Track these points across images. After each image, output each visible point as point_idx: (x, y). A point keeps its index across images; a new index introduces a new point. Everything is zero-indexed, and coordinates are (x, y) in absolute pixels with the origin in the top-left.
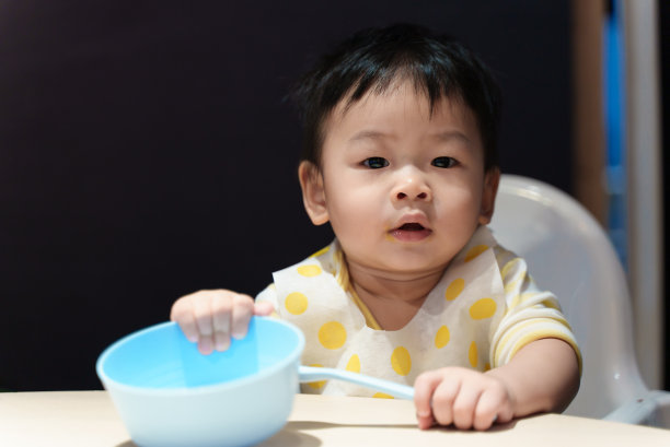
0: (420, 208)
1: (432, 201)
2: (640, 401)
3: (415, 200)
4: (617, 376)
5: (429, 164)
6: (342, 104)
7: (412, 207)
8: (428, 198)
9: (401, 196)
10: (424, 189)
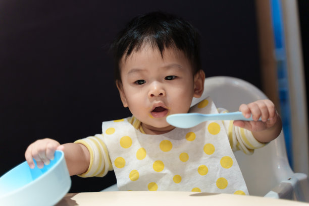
0: (161, 100)
1: (166, 96)
2: (290, 179)
3: (158, 96)
4: (279, 168)
5: (164, 79)
6: (124, 57)
7: (157, 100)
8: (164, 95)
9: (152, 95)
10: (162, 91)
